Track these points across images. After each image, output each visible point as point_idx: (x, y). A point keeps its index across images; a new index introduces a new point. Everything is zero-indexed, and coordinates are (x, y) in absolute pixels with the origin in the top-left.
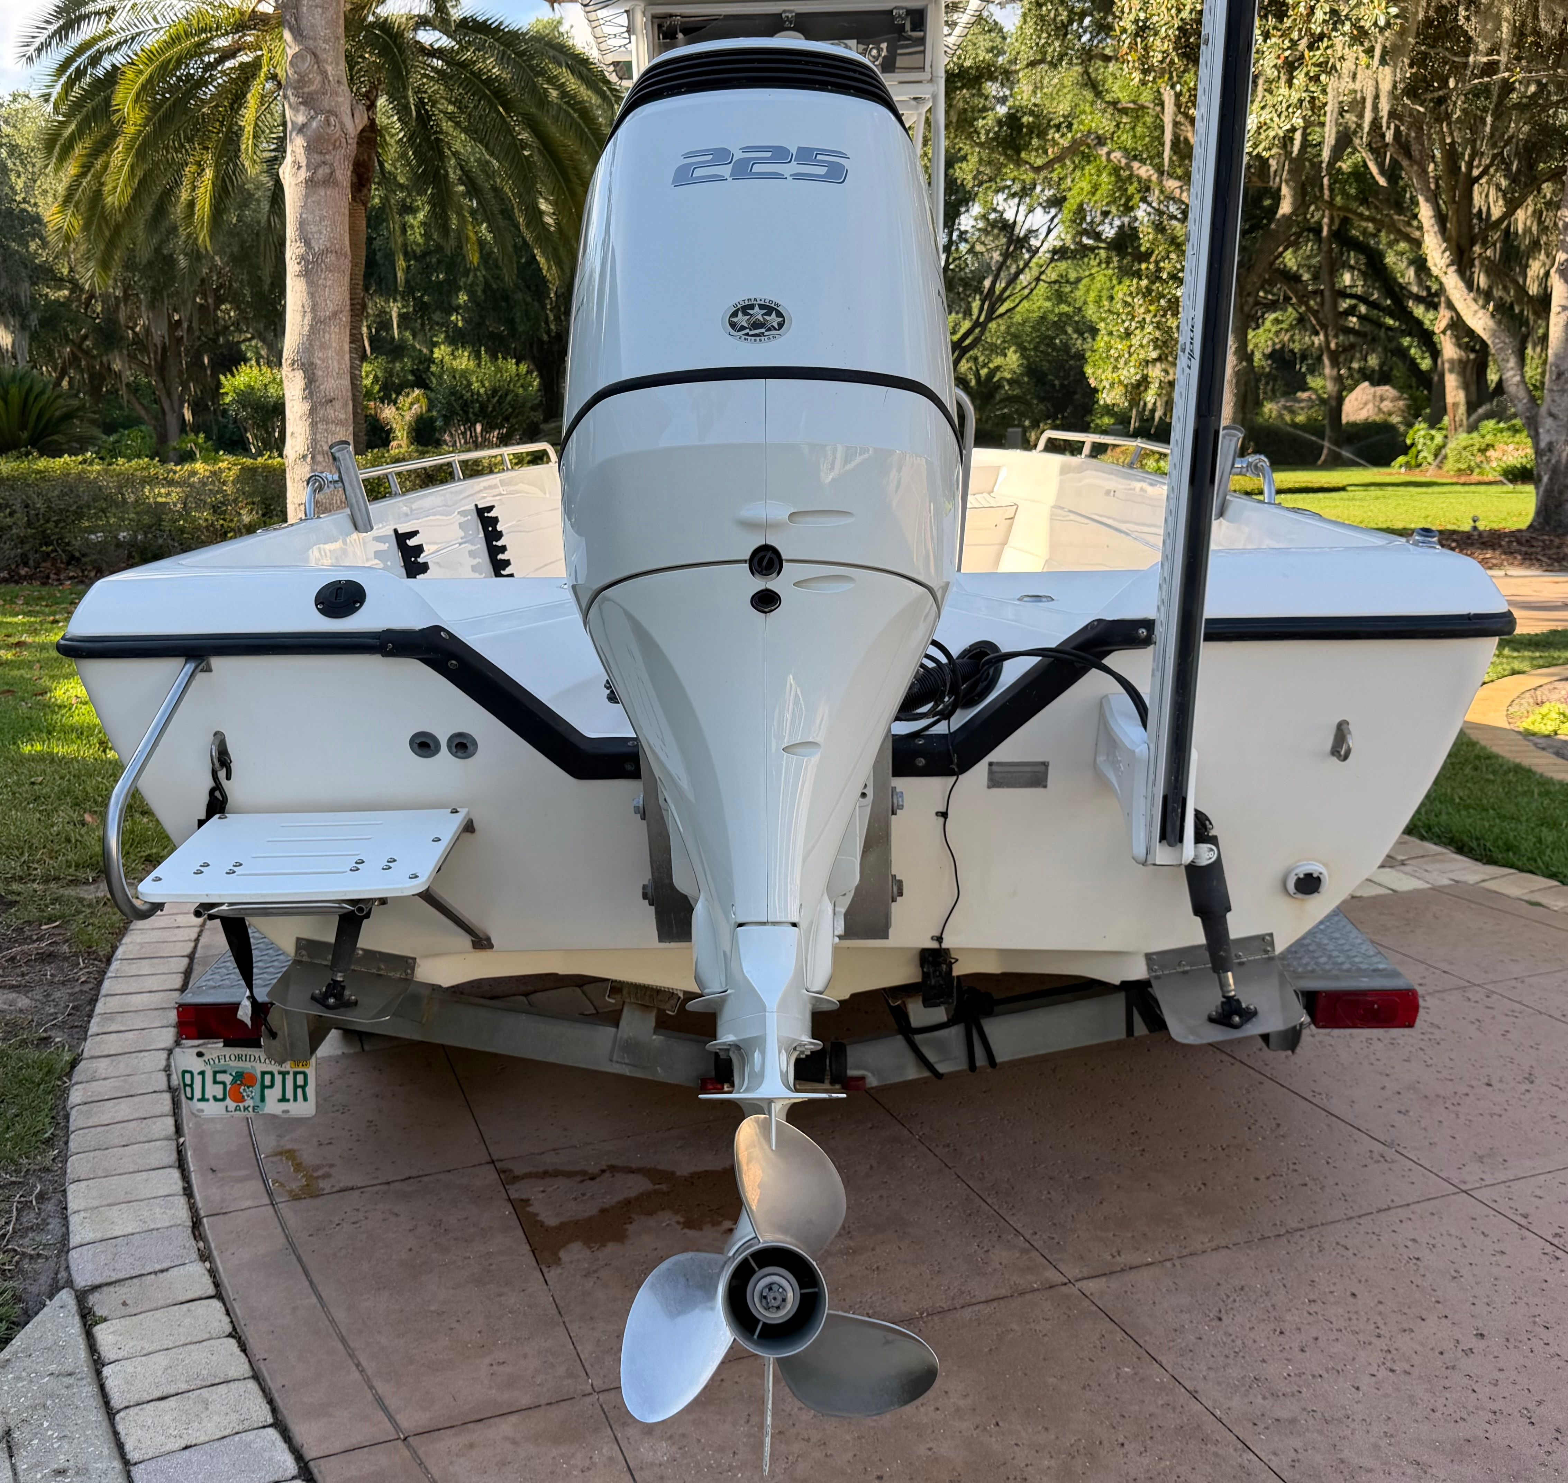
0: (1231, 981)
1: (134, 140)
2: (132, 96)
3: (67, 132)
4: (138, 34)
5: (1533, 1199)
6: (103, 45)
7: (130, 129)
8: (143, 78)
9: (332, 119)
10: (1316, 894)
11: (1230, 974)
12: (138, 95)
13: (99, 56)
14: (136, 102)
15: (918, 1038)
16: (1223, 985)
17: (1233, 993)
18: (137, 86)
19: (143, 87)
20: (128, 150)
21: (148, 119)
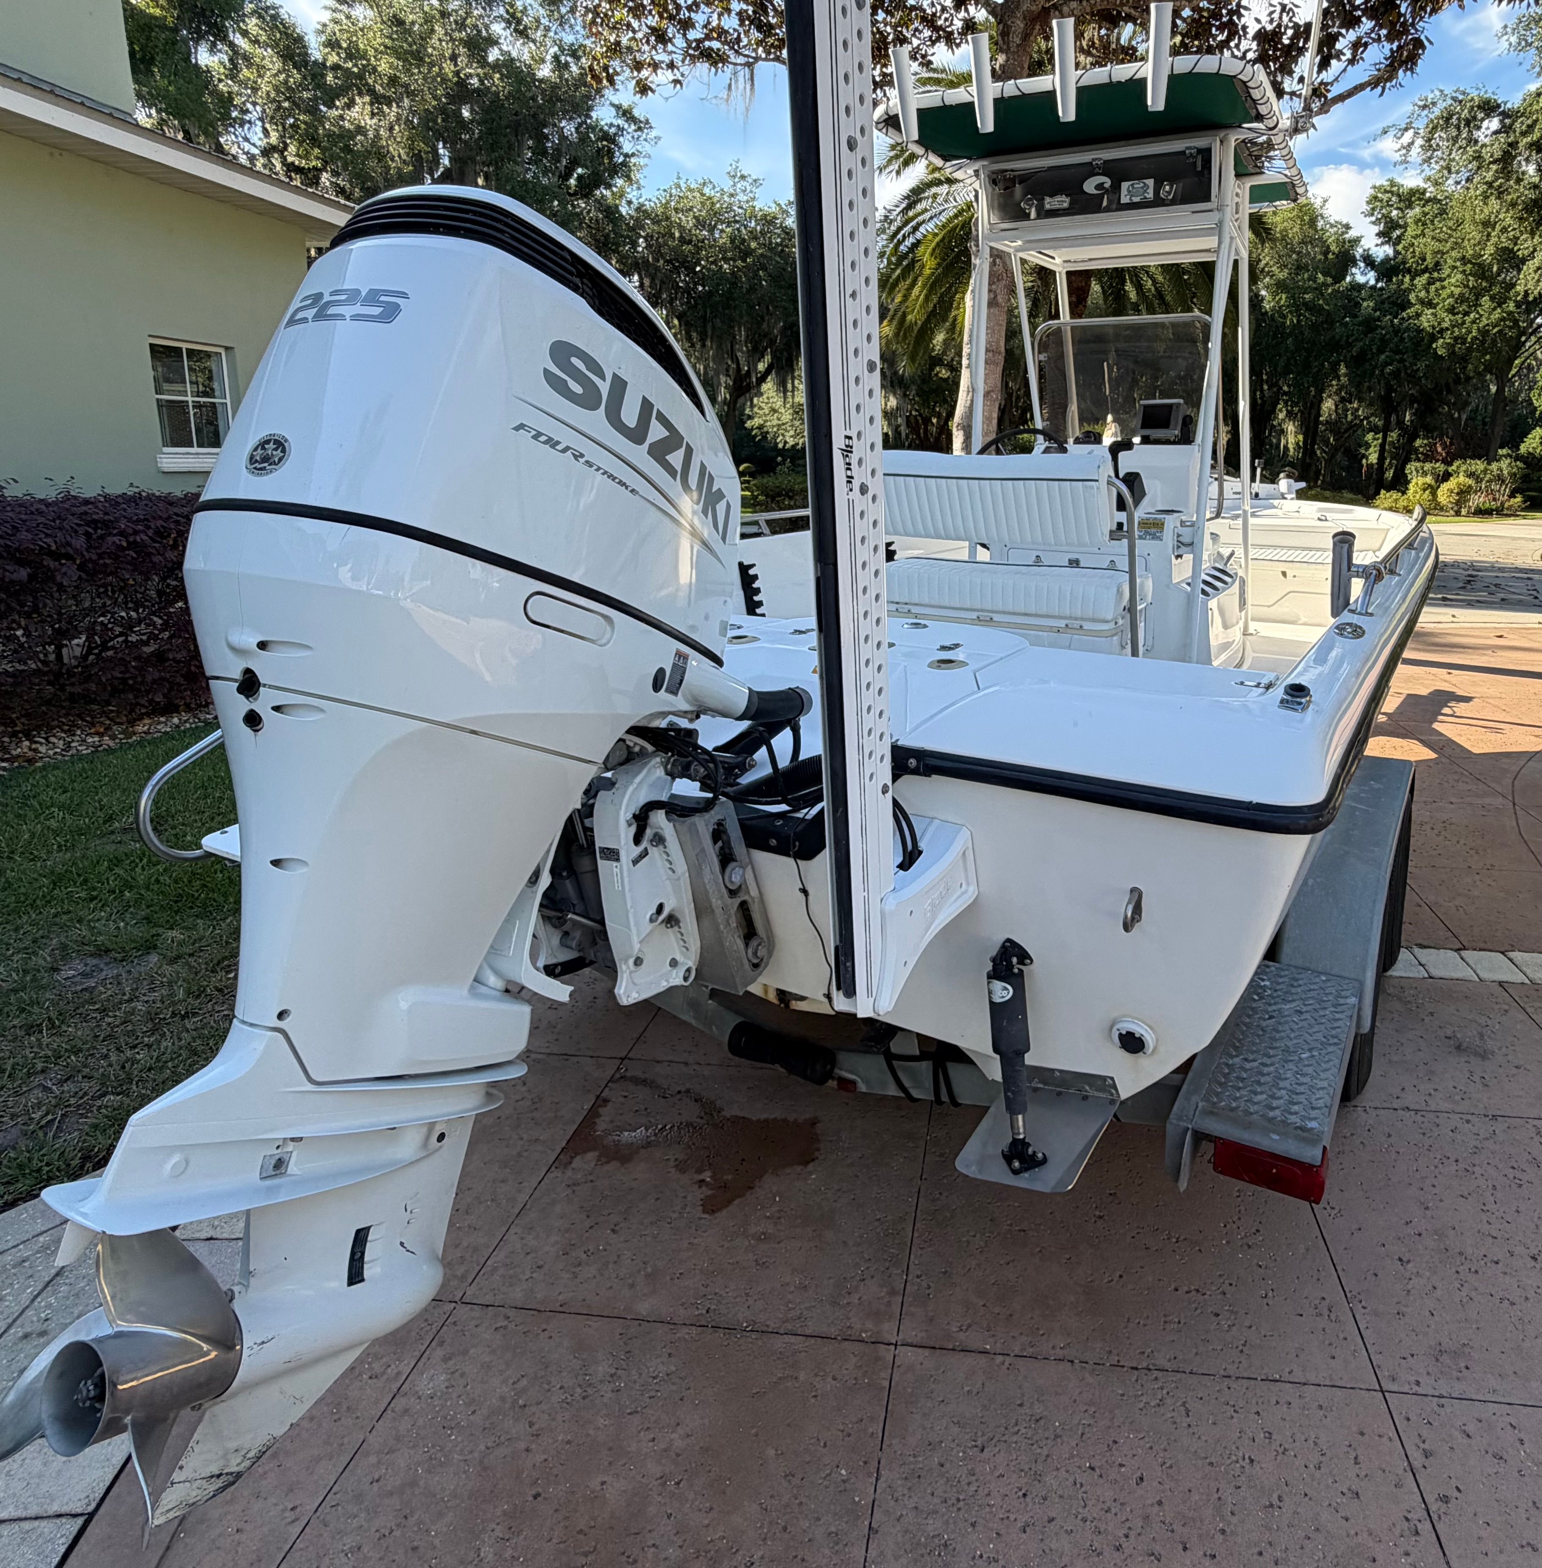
0: (1021, 1123)
1: (929, 278)
2: (929, 251)
3: (894, 276)
4: (944, 210)
5: (1457, 1434)
6: (920, 218)
7: (927, 272)
8: (938, 239)
9: (998, 261)
10: (1141, 1054)
11: (1020, 1117)
12: (934, 250)
13: (919, 225)
14: (932, 255)
15: (895, 1063)
16: (1013, 1125)
17: (1021, 1137)
18: (933, 244)
19: (938, 244)
20: (924, 286)
21: (939, 264)
